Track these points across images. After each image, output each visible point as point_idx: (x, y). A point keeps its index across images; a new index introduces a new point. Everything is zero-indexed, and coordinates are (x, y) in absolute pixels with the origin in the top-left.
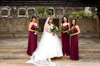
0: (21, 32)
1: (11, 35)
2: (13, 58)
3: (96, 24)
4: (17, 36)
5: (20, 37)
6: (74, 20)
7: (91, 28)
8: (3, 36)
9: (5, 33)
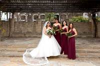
0: (30, 32)
1: (23, 35)
2: (17, 56)
3: (91, 26)
4: (27, 36)
5: (29, 37)
6: (71, 24)
7: (86, 30)
8: (17, 36)
9: (18, 33)
